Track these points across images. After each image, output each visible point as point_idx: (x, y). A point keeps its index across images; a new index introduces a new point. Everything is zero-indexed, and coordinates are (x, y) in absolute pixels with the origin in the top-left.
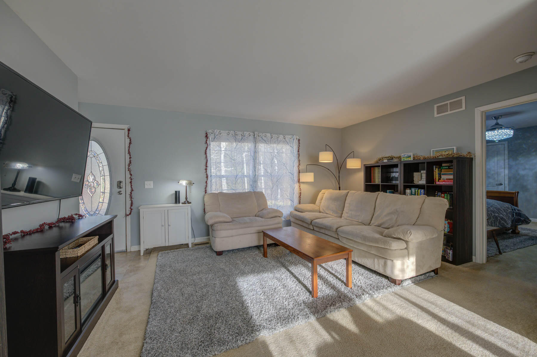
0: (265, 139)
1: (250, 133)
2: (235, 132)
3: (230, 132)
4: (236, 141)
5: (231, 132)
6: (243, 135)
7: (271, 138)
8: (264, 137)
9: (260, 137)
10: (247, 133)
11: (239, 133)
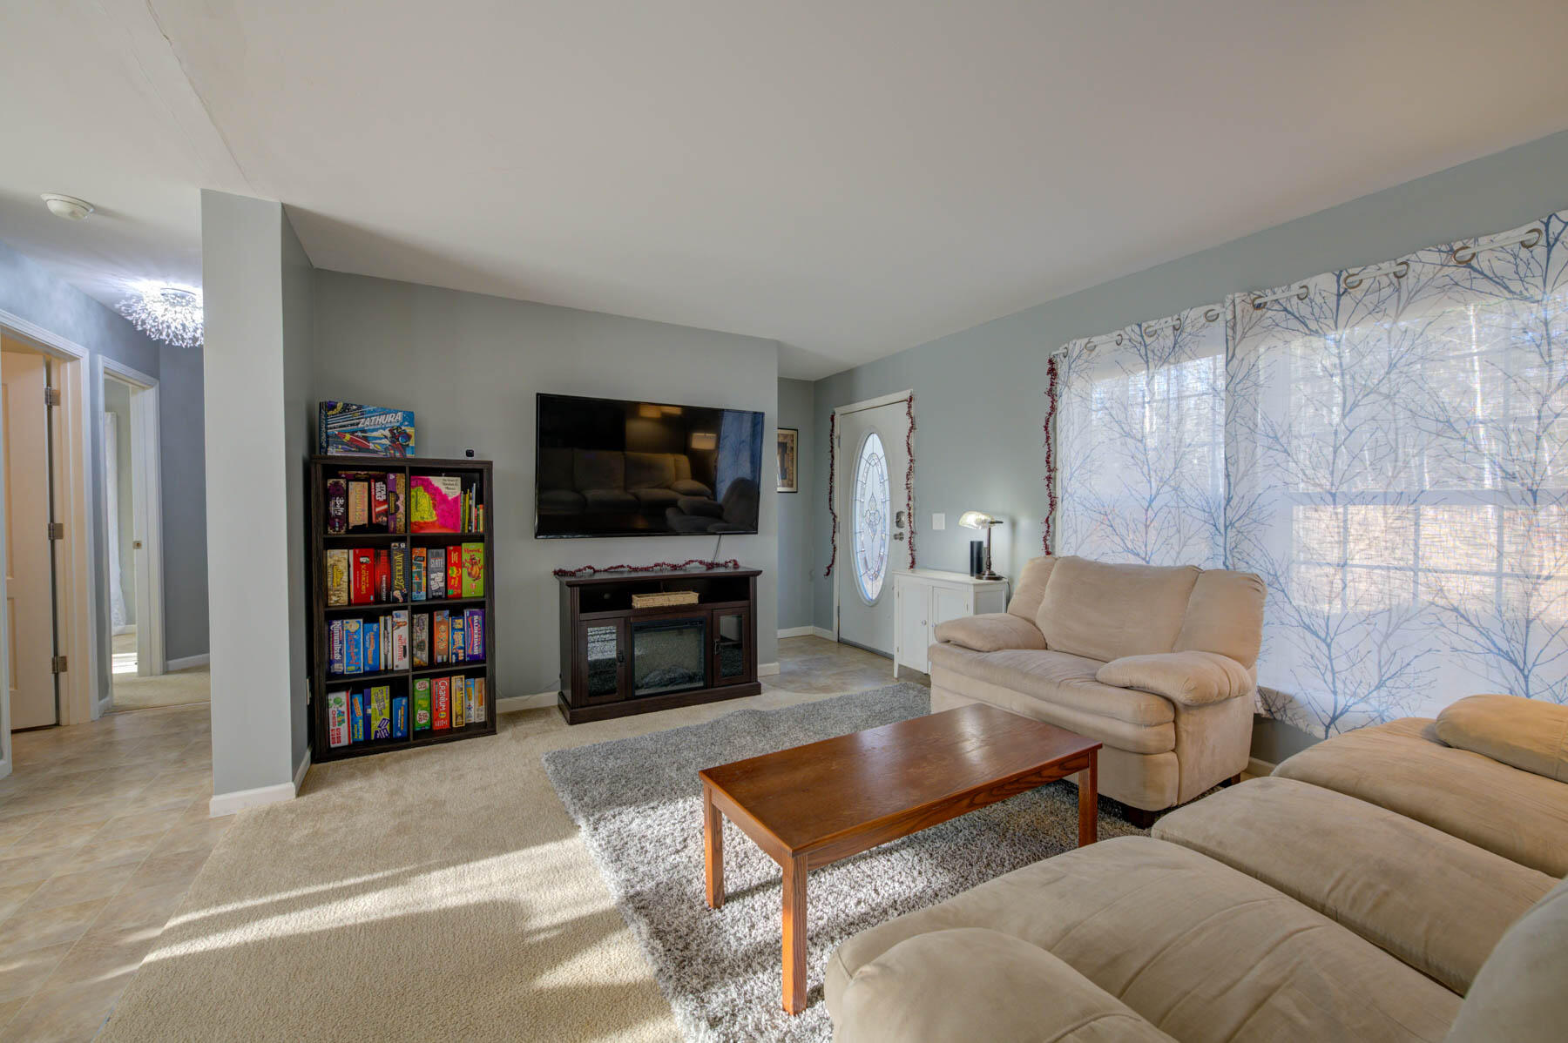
0: (1303, 309)
1: (1206, 308)
2: (1144, 325)
3: (1122, 333)
4: (1147, 362)
5: (1126, 333)
6: (1177, 330)
7: (1339, 296)
8: (1295, 300)
9: (1277, 307)
10: (1195, 315)
11: (1165, 325)
